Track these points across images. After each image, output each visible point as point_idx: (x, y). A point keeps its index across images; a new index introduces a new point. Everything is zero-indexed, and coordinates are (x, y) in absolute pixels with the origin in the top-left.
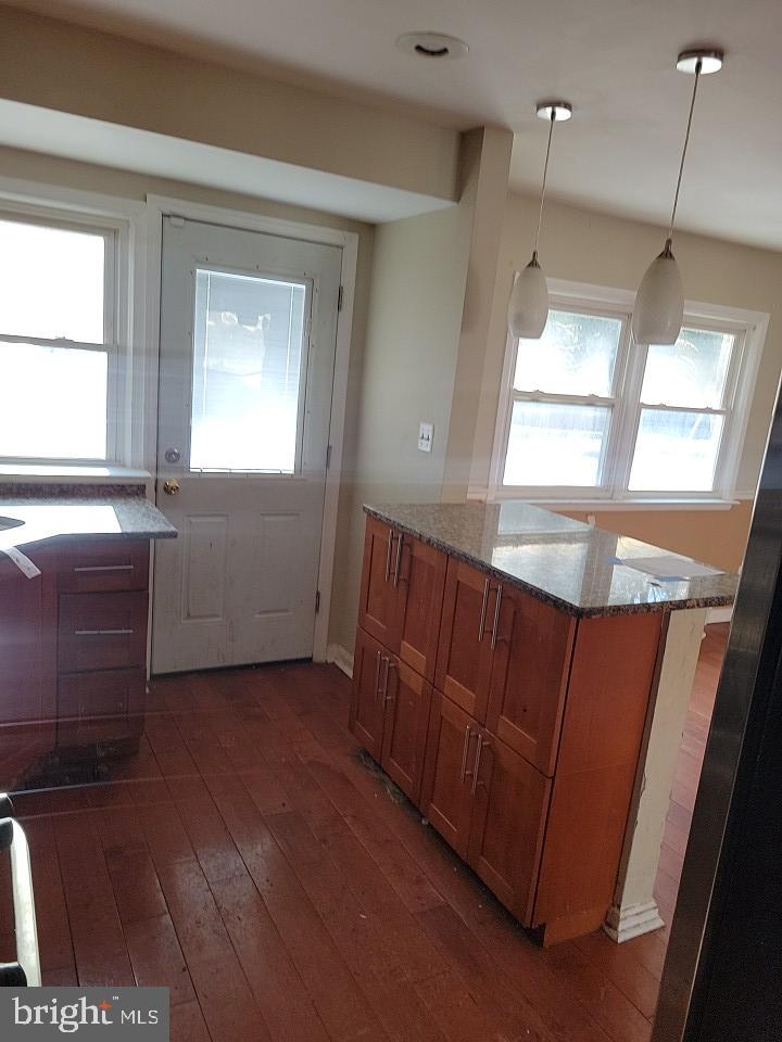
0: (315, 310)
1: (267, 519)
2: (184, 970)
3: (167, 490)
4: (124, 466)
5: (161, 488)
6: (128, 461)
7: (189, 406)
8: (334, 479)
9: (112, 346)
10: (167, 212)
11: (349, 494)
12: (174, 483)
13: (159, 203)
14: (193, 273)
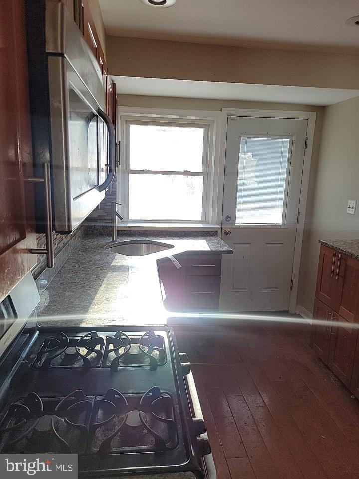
0: (294, 149)
1: (269, 246)
2: (241, 443)
3: (226, 233)
4: (209, 223)
5: (223, 232)
6: (211, 221)
7: (236, 196)
8: (301, 226)
9: (205, 173)
10: (229, 114)
11: (308, 235)
12: (228, 230)
13: (227, 111)
14: (240, 139)
